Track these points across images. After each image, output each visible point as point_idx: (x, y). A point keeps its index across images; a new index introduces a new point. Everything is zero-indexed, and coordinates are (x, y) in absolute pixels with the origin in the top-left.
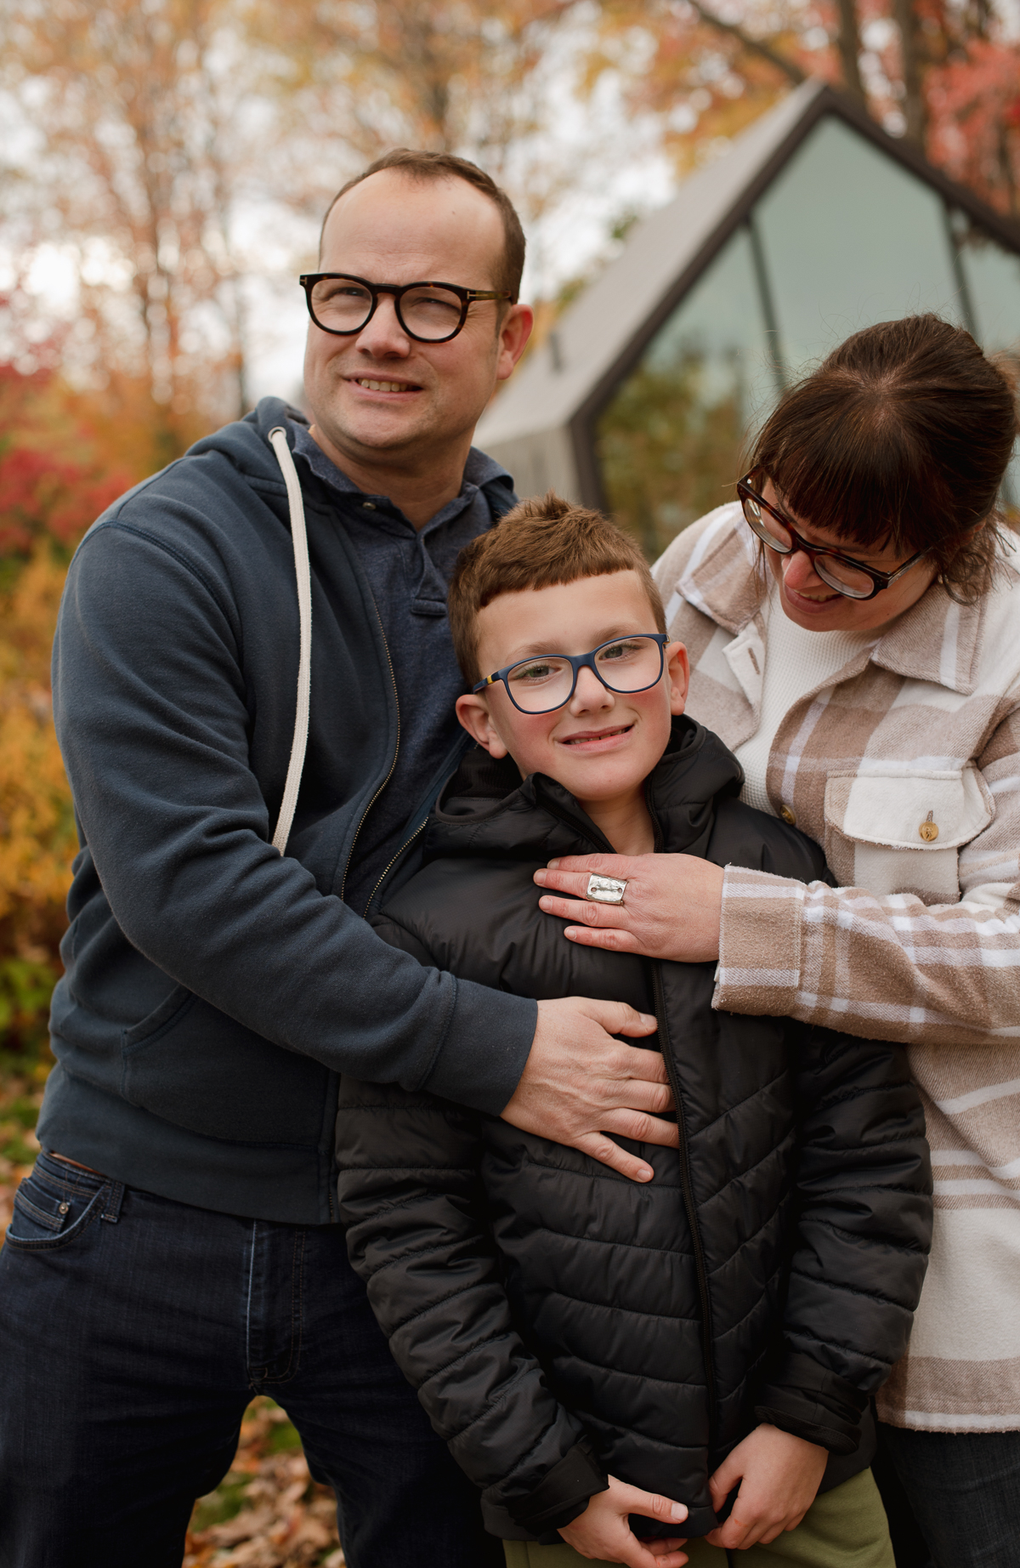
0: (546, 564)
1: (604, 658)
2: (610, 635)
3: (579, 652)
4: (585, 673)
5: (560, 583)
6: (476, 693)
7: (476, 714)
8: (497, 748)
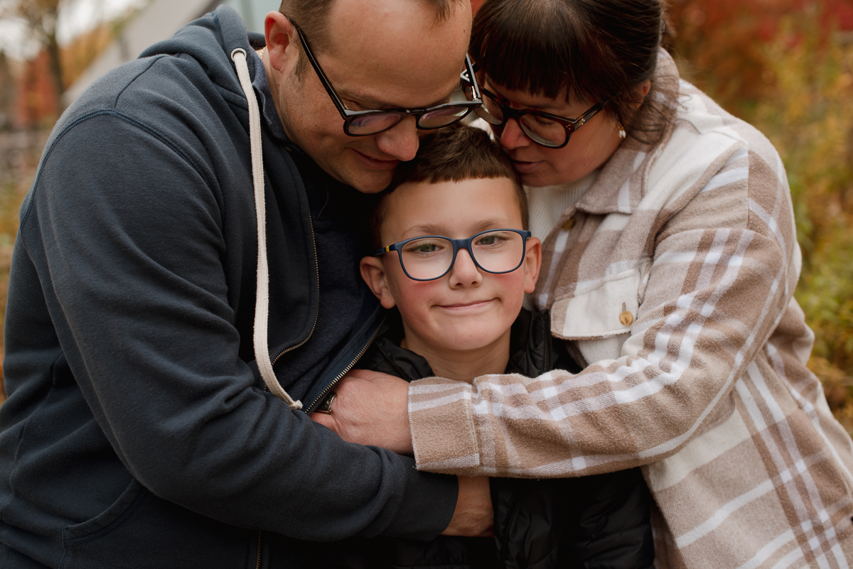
0: (443, 164)
1: (479, 243)
2: (486, 225)
3: (461, 237)
4: (463, 254)
5: (452, 180)
6: (377, 257)
7: (374, 273)
8: (388, 301)
